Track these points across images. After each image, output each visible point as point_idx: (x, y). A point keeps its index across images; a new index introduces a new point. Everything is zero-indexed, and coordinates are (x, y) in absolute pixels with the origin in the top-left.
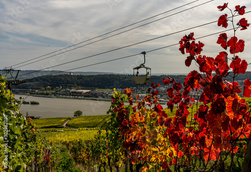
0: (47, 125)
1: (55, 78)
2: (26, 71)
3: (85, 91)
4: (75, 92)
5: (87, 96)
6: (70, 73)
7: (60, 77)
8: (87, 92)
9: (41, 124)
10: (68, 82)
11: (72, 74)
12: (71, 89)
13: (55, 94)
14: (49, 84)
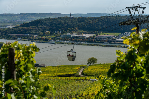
0: (61, 74)
1: (53, 21)
2: (20, 14)
3: (88, 36)
4: (77, 37)
5: (90, 42)
6: (70, 15)
7: (59, 20)
8: (90, 37)
9: (54, 72)
10: (68, 26)
11: (72, 16)
12: (72, 33)
13: (55, 40)
14: (47, 28)
